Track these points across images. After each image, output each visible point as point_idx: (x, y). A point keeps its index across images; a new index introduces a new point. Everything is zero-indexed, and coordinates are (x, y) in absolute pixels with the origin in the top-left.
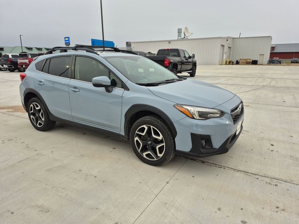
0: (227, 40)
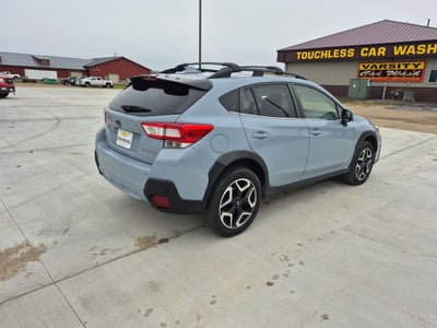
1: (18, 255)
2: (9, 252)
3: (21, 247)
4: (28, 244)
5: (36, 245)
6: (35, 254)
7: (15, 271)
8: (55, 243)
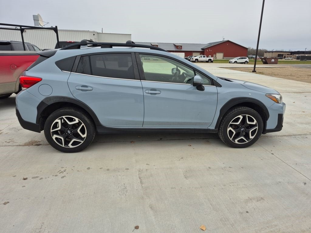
0: (94, 35)
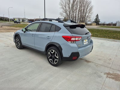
1: (112, 76)
2: (113, 78)
3: (109, 77)
4: (107, 77)
5: (106, 75)
6: (108, 74)
7: (115, 74)
8: (101, 73)
